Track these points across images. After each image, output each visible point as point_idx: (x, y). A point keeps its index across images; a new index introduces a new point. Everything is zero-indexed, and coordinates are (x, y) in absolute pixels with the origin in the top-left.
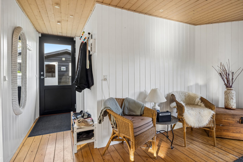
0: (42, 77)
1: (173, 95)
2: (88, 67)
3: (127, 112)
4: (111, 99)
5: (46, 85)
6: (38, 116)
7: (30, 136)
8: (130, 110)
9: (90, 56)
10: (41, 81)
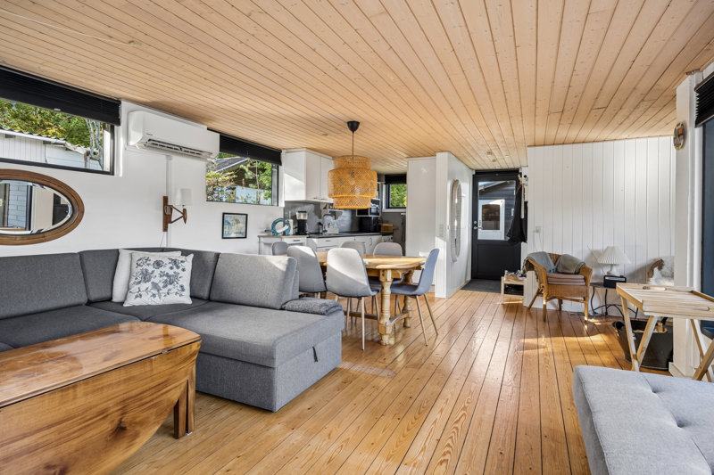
0: (475, 228)
1: (662, 261)
2: (523, 217)
3: (560, 270)
4: (543, 254)
5: (479, 238)
6: (469, 278)
7: (464, 288)
8: (565, 268)
9: (526, 203)
10: (474, 233)
